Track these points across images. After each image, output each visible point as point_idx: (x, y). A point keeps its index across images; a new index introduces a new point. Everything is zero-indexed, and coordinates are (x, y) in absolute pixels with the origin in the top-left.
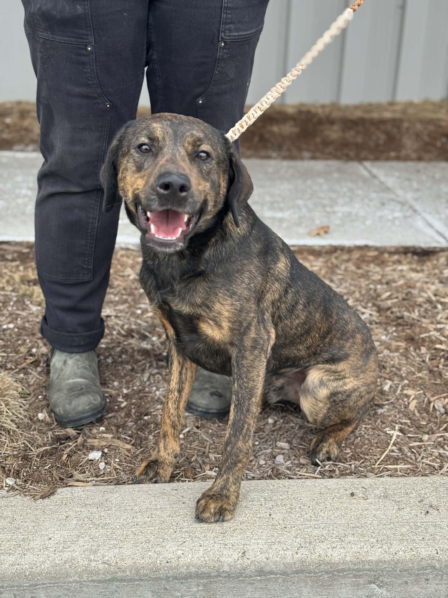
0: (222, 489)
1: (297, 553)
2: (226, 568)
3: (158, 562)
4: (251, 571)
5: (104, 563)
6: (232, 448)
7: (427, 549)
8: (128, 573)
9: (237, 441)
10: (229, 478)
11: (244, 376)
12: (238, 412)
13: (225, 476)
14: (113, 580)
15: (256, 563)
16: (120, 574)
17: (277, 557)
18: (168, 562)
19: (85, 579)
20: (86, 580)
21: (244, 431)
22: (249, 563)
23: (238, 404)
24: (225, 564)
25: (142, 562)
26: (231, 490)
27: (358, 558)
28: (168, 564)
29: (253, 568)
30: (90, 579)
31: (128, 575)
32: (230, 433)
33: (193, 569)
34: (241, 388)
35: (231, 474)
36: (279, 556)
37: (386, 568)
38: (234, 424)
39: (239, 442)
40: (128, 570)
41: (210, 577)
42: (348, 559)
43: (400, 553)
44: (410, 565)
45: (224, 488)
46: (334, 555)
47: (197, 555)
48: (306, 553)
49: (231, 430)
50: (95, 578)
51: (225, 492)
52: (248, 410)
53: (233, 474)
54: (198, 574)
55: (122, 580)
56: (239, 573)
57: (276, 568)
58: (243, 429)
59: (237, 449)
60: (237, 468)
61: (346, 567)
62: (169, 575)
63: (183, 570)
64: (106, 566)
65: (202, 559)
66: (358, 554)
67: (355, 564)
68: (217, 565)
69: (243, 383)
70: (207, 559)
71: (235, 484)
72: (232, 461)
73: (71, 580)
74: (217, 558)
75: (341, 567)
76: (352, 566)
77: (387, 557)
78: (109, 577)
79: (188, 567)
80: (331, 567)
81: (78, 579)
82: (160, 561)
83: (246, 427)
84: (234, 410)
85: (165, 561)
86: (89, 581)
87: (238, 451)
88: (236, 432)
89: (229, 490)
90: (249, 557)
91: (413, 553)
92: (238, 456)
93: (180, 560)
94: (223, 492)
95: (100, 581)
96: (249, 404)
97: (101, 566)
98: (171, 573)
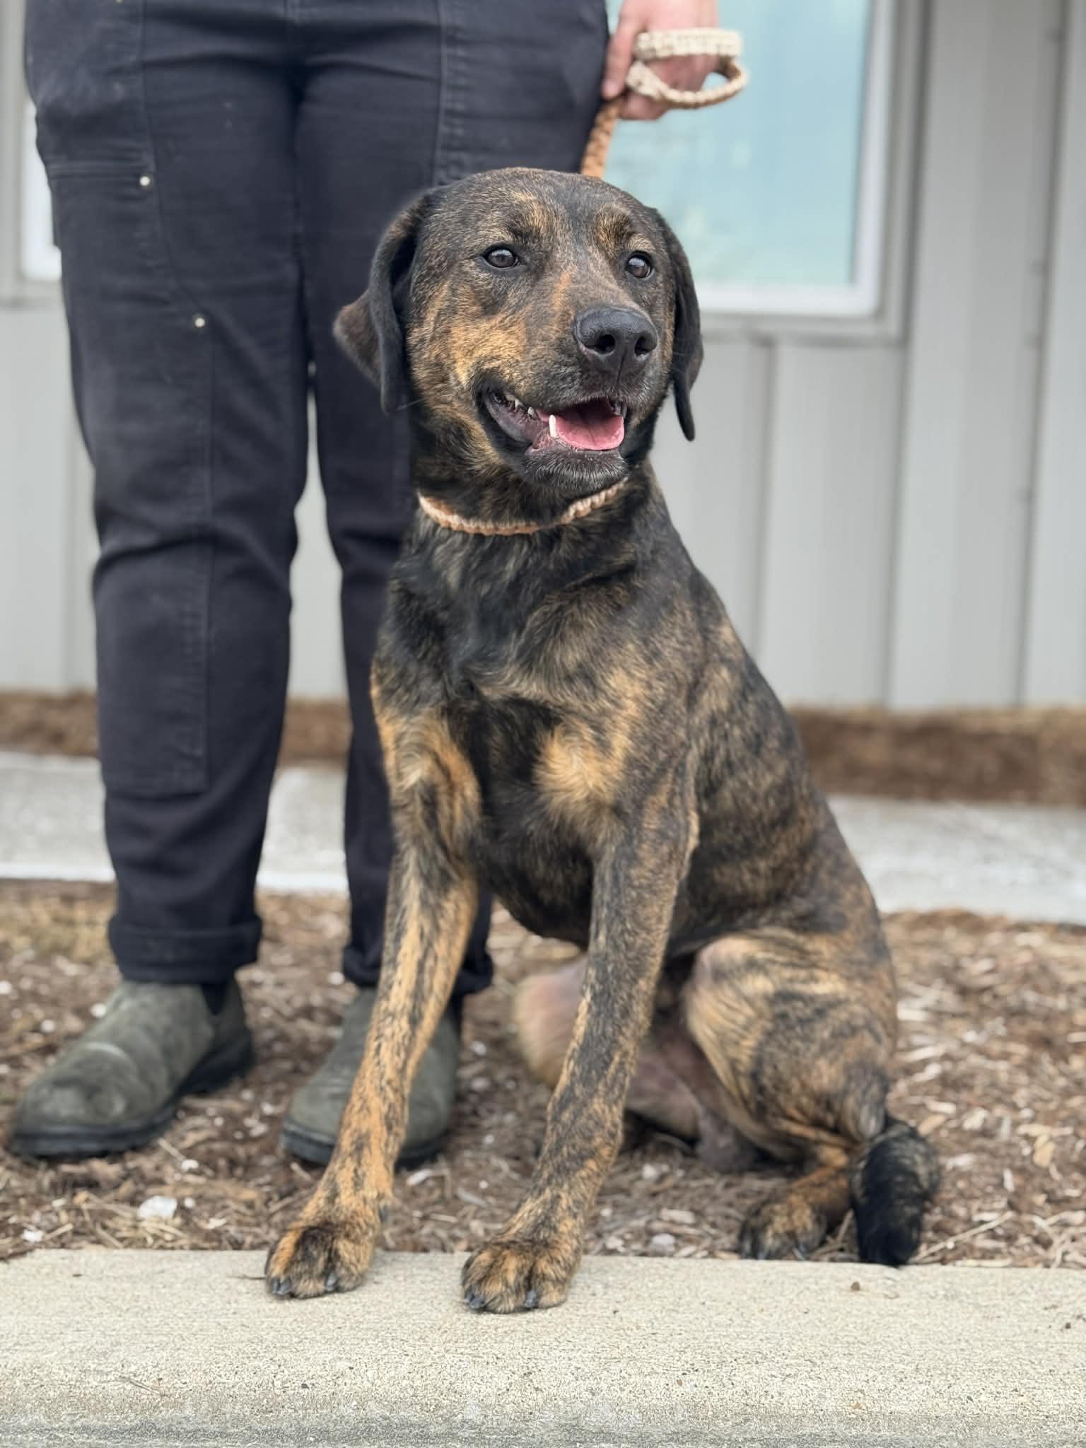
0: (536, 1228)
1: (680, 1383)
2: (473, 1414)
3: (278, 1384)
4: (544, 1425)
5: (123, 1379)
6: (576, 1115)
7: (1062, 1392)
8: (189, 1412)
9: (591, 1096)
10: (559, 1197)
11: (626, 912)
12: (599, 1014)
13: (548, 1191)
14: (146, 1429)
15: (561, 1403)
16: (166, 1413)
17: (622, 1390)
18: (304, 1386)
19: (66, 1420)
20: (67, 1425)
21: (612, 1069)
22: (540, 1401)
23: (602, 993)
24: (470, 1401)
25: (231, 1382)
26: (562, 1228)
27: (858, 1406)
28: (305, 1392)
29: (549, 1416)
30: (78, 1424)
31: (187, 1418)
32: (573, 1074)
33: (375, 1410)
34: (616, 947)
35: (566, 1186)
36: (628, 1389)
37: (940, 1438)
38: (585, 1048)
39: (595, 1100)
40: (188, 1402)
41: (425, 1437)
42: (829, 1405)
43: (983, 1398)
44: (1014, 1435)
45: (543, 1223)
46: (788, 1393)
47: (392, 1373)
48: (707, 1384)
49: (577, 1063)
50: (93, 1421)
51: (544, 1234)
52: (626, 1013)
53: (571, 1187)
54: (389, 1426)
55: (170, 1433)
56: (510, 1431)
57: (619, 1420)
58: (607, 1065)
59: (590, 1117)
60: (583, 1173)
61: (823, 1430)
62: (305, 1424)
63: (348, 1411)
64: (129, 1387)
65: (405, 1383)
66: (859, 1394)
67: (850, 1423)
68: (446, 1402)
69: (622, 933)
70: (418, 1383)
71: (575, 1216)
72: (573, 1152)
73: (24, 1423)
74: (447, 1383)
75: (807, 1431)
76: (840, 1429)
77: (943, 1407)
78: (133, 1420)
79: (361, 1405)
80: (780, 1428)
81: (44, 1421)
82: (284, 1382)
83: (617, 1059)
84: (590, 1007)
85: (300, 1384)
86: (76, 1429)
87: (591, 1124)
88: (589, 1071)
89: (555, 1229)
90: (542, 1386)
91: (1021, 1399)
92: (589, 1139)
93: (340, 1381)
94: (539, 1234)
95: (106, 1433)
96: (630, 996)
97: (113, 1388)
98: (311, 1420)
